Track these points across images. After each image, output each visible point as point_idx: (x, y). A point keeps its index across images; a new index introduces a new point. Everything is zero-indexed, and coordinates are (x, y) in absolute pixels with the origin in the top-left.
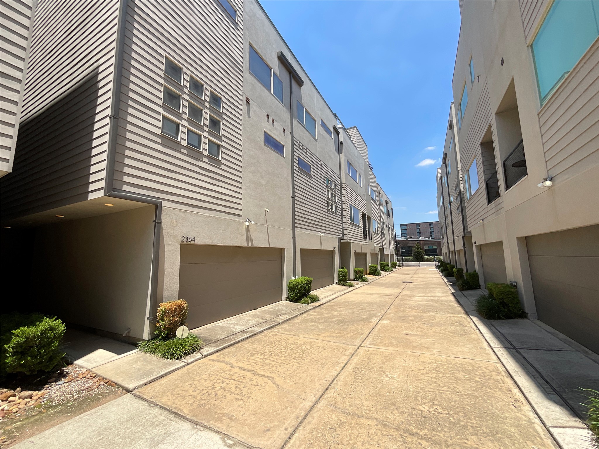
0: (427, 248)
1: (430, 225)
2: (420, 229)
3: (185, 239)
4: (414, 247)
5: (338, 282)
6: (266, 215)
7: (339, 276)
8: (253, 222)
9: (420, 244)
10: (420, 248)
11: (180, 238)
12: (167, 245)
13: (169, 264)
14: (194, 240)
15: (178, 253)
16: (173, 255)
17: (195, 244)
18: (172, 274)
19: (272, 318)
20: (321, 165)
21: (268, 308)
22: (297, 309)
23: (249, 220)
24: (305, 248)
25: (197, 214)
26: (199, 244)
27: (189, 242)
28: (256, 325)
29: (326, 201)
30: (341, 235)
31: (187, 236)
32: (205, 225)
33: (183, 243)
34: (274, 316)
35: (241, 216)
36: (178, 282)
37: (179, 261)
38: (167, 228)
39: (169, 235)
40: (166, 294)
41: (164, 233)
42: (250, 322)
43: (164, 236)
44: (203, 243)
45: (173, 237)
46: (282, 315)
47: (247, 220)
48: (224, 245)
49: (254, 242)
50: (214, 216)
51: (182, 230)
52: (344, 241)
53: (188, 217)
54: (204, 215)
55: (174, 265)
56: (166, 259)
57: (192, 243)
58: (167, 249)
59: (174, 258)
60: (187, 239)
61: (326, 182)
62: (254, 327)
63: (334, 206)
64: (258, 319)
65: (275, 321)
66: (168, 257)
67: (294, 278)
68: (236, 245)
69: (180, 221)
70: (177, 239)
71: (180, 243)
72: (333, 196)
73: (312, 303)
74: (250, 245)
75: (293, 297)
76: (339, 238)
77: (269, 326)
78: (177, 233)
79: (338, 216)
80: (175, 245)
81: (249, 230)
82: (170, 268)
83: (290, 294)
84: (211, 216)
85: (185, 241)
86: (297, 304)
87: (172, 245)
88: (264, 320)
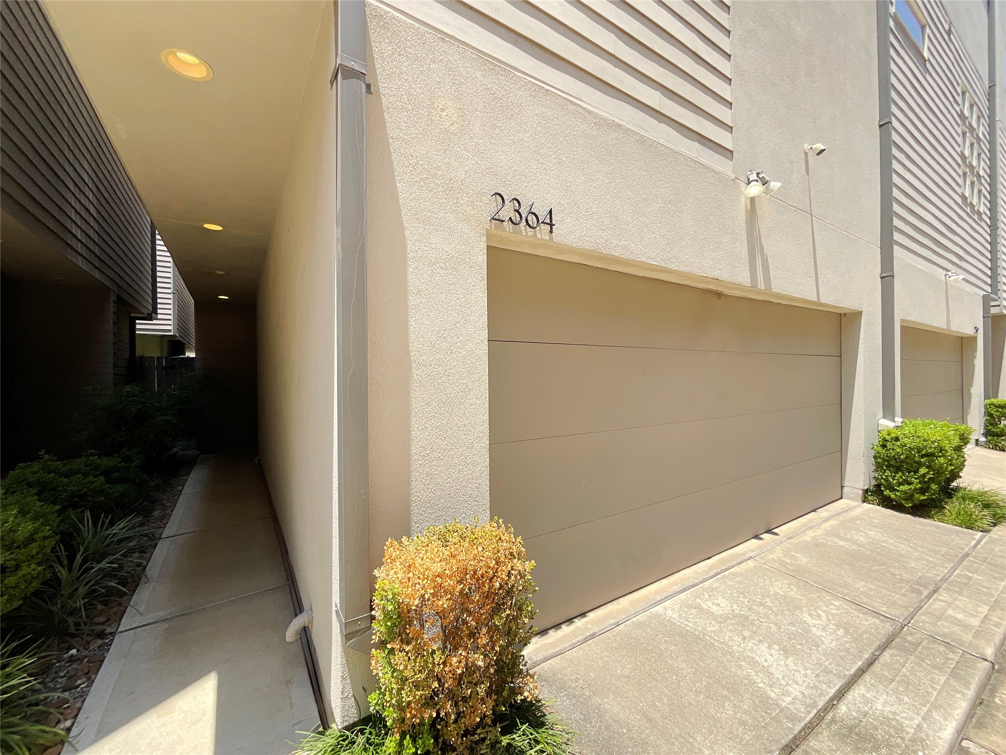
3: (508, 212)
5: (983, 439)
6: (808, 173)
7: (989, 420)
8: (775, 185)
11: (481, 201)
12: (419, 227)
13: (435, 330)
14: (548, 221)
15: (477, 279)
16: (450, 284)
17: (555, 243)
18: (450, 382)
19: (906, 607)
20: (949, 33)
21: (819, 532)
22: (967, 555)
23: (758, 174)
24: (911, 319)
25: (559, 95)
26: (574, 245)
27: (525, 227)
28: (861, 657)
29: (959, 166)
30: (989, 289)
31: (517, 198)
32: (596, 162)
33: (500, 232)
34: (904, 595)
35: (727, 153)
36: (482, 425)
37: (485, 318)
38: (409, 132)
39: (425, 176)
40: (428, 485)
41: (394, 156)
42: (806, 617)
43: (396, 174)
44: (588, 246)
45: (446, 190)
46: (935, 592)
47: (754, 177)
48: (673, 267)
49: (772, 273)
50: (629, 129)
51: (491, 159)
52: (994, 311)
53: (516, 102)
54: (590, 112)
55: (461, 338)
56: (413, 301)
57: (539, 236)
58: (417, 248)
59: (458, 299)
60: (517, 211)
61: (959, 99)
62: (867, 677)
63: (976, 191)
64: (837, 603)
65: (944, 637)
66: (427, 289)
67: (891, 424)
68: (715, 274)
69: (477, 110)
70: (468, 201)
71: (486, 228)
72: (975, 154)
73: (995, 525)
74: (761, 286)
75: (906, 493)
76: (987, 301)
77: (963, 694)
78: (466, 172)
79: (983, 224)
80: (461, 236)
81: (759, 221)
82: (438, 348)
83: (887, 480)
84: (620, 126)
85: (510, 218)
86: (938, 527)
87: (441, 231)
88: (877, 621)
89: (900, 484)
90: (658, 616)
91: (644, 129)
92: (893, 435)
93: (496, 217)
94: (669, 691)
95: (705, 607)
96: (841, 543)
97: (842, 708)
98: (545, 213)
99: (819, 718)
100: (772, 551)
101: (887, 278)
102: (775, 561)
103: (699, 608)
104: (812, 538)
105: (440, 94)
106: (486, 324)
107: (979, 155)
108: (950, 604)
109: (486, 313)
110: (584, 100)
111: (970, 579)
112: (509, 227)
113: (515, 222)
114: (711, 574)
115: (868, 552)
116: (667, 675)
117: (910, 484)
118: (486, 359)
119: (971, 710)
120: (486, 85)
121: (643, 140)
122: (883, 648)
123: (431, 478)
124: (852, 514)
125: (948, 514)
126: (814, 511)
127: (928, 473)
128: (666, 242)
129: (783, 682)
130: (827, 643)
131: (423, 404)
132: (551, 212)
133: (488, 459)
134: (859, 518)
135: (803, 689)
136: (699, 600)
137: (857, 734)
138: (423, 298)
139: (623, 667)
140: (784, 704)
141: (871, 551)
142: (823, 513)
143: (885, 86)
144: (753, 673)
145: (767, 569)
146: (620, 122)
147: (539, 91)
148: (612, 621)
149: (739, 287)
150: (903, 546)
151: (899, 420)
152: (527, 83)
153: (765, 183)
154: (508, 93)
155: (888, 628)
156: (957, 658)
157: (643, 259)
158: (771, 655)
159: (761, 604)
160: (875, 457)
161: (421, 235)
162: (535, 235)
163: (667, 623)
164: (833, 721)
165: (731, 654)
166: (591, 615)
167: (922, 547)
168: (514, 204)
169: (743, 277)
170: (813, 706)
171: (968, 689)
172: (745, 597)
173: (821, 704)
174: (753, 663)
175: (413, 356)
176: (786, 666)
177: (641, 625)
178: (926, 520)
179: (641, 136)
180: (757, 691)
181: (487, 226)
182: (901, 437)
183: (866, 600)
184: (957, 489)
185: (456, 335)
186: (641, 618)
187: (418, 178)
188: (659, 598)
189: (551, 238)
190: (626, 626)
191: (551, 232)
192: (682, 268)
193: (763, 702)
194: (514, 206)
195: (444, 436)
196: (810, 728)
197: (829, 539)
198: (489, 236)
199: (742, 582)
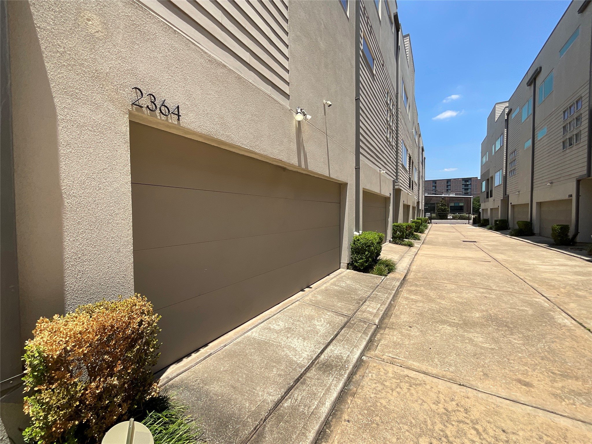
0: (452, 205)
1: (447, 182)
2: (435, 187)
3: (145, 101)
4: (437, 203)
5: (392, 240)
6: (325, 115)
7: (394, 232)
8: (309, 117)
9: (445, 201)
10: (445, 205)
11: (124, 91)
12: (68, 98)
13: (84, 173)
14: (177, 113)
15: (121, 142)
16: (97, 142)
17: (182, 127)
18: (98, 208)
19: (353, 310)
20: (383, 65)
21: (328, 284)
22: (378, 286)
23: (301, 110)
24: (367, 188)
25: (184, 36)
26: (195, 130)
27: (160, 114)
28: (333, 334)
29: (386, 124)
30: (395, 178)
31: (153, 94)
32: (210, 83)
33: (140, 114)
34: (354, 305)
35: (287, 96)
36: (127, 237)
37: (129, 168)
38: (56, 27)
39: (73, 63)
40: (80, 278)
41: (41, 42)
42: (316, 323)
43: (44, 55)
44: (204, 132)
45: (92, 77)
46: (365, 302)
47: (299, 111)
48: (257, 151)
49: (308, 161)
50: (231, 69)
51: (132, 64)
52: (396, 187)
53: (151, 31)
54: (206, 53)
55: (108, 180)
56: (62, 151)
57: (170, 121)
58: (66, 113)
59: (105, 153)
60: (153, 102)
61: (386, 96)
62: (334, 342)
63: (391, 136)
64: (329, 314)
65: (364, 319)
66: (76, 143)
67: (358, 234)
68: (280, 157)
69: (118, 27)
70: (113, 88)
71: (129, 110)
72: (391, 120)
73: (389, 273)
74: (303, 166)
75: (361, 263)
76: (394, 182)
77: (365, 339)
78: (110, 68)
79: (394, 150)
80: (107, 111)
81: (303, 134)
82: (87, 185)
83: (355, 258)
84: (225, 66)
85: (148, 107)
86: (371, 276)
87: (88, 104)
88: (342, 318)
89: (359, 259)
90: (248, 337)
91: (240, 72)
92: (357, 238)
93: (137, 103)
94: (247, 371)
95: (272, 327)
96: (336, 288)
97: (322, 357)
98: (174, 108)
99: (313, 363)
100: (307, 295)
101: (357, 169)
102: (308, 300)
103: (269, 329)
104: (326, 287)
105: (86, 8)
106: (130, 172)
107: (393, 121)
108: (368, 306)
109: (130, 164)
110: (201, 43)
111: (377, 294)
112: (147, 111)
113: (152, 109)
114: (279, 311)
115: (345, 290)
116: (247, 364)
117: (362, 259)
118: (130, 194)
119: (367, 344)
120: (127, 13)
121: (239, 78)
122: (342, 329)
123: (83, 273)
124: (342, 275)
125: (375, 270)
126: (328, 275)
127: (368, 254)
128: (253, 137)
129: (301, 353)
130: (322, 331)
131: (74, 223)
132: (178, 107)
133: (132, 259)
134: (345, 276)
135: (308, 353)
136: (270, 325)
137: (325, 366)
138: (72, 149)
139: (224, 367)
140: (299, 362)
141: (346, 289)
142: (332, 276)
143: (358, 82)
144: (289, 352)
145: (304, 304)
146: (225, 64)
147: (169, 30)
148: (222, 345)
149: (292, 165)
150: (357, 286)
151: (361, 232)
152: (159, 22)
153: (305, 115)
154: (145, 24)
155: (346, 319)
156: (366, 326)
157: (239, 144)
158: (298, 342)
159: (298, 321)
160: (351, 249)
161: (69, 104)
162: (167, 120)
163: (251, 339)
164: (318, 363)
165: (280, 346)
166: (211, 345)
167: (364, 285)
168: (151, 98)
169: (294, 161)
170: (310, 359)
171: (367, 336)
172: (292, 319)
173: (314, 357)
174: (289, 348)
175: (64, 189)
176: (303, 345)
177: (237, 344)
178: (368, 274)
179: (238, 75)
180: (288, 360)
181: (130, 108)
182: (360, 239)
183: (340, 310)
184: (378, 260)
185: (104, 178)
186: (238, 340)
187: (66, 63)
188: (250, 328)
189: (179, 124)
190: (230, 346)
191: (179, 119)
192: (262, 152)
193: (291, 362)
194: (151, 99)
195: (95, 245)
196: (308, 369)
197: (331, 286)
198: (130, 114)
199: (292, 312)
